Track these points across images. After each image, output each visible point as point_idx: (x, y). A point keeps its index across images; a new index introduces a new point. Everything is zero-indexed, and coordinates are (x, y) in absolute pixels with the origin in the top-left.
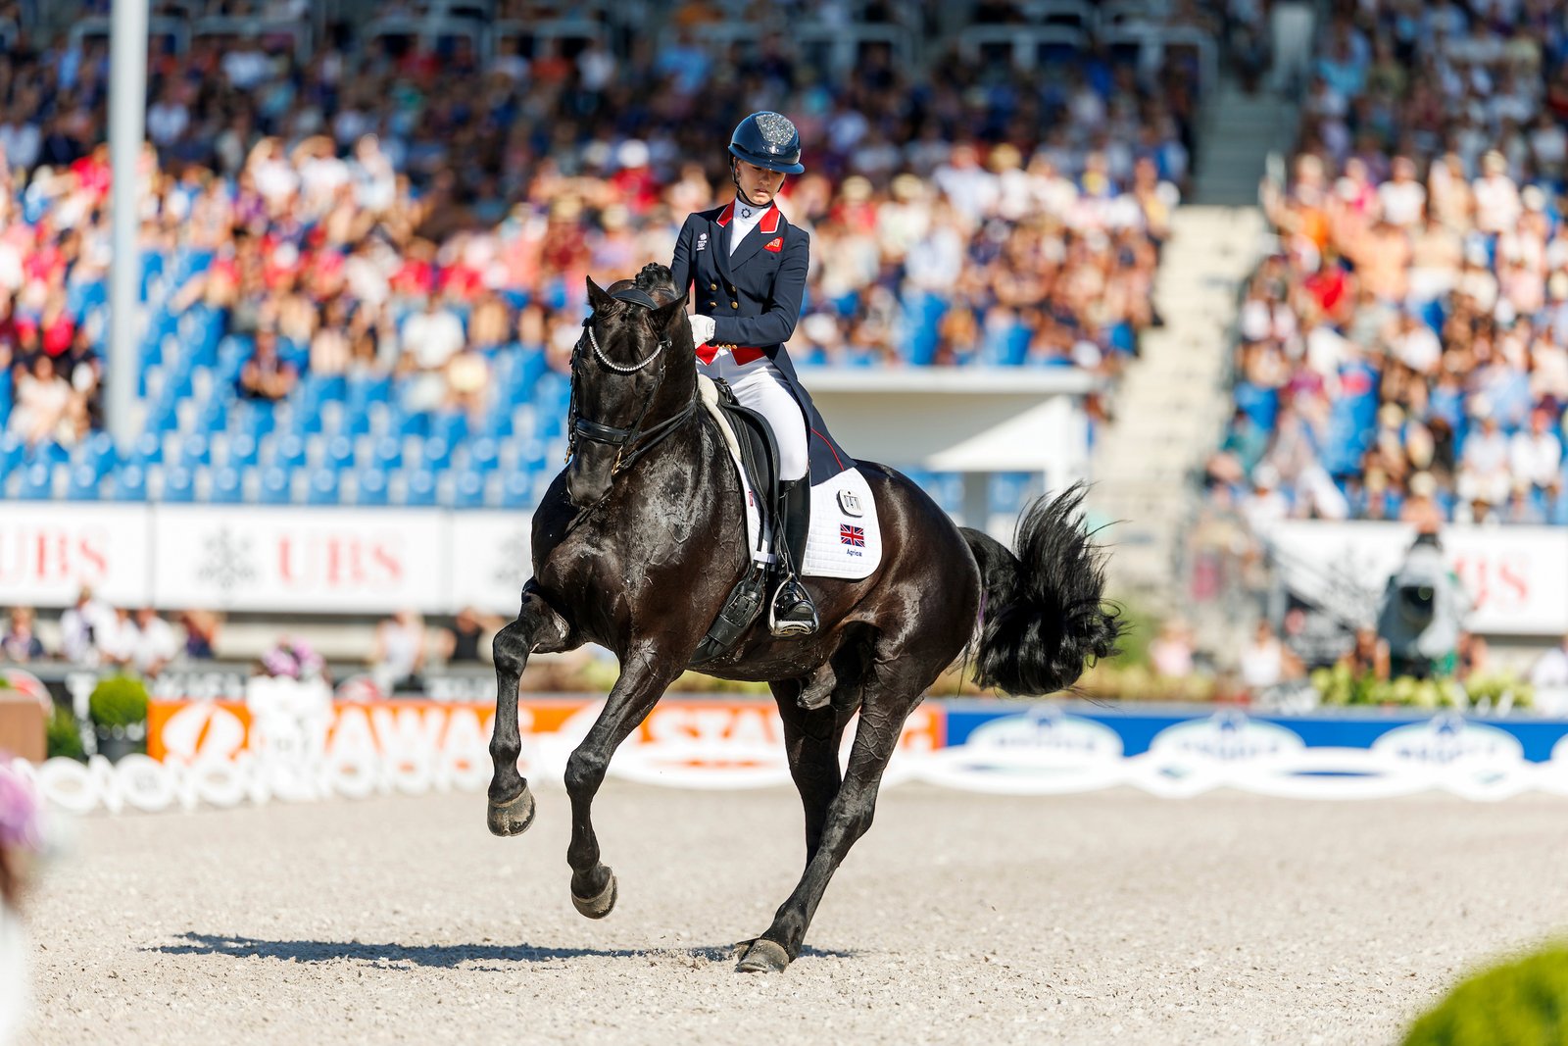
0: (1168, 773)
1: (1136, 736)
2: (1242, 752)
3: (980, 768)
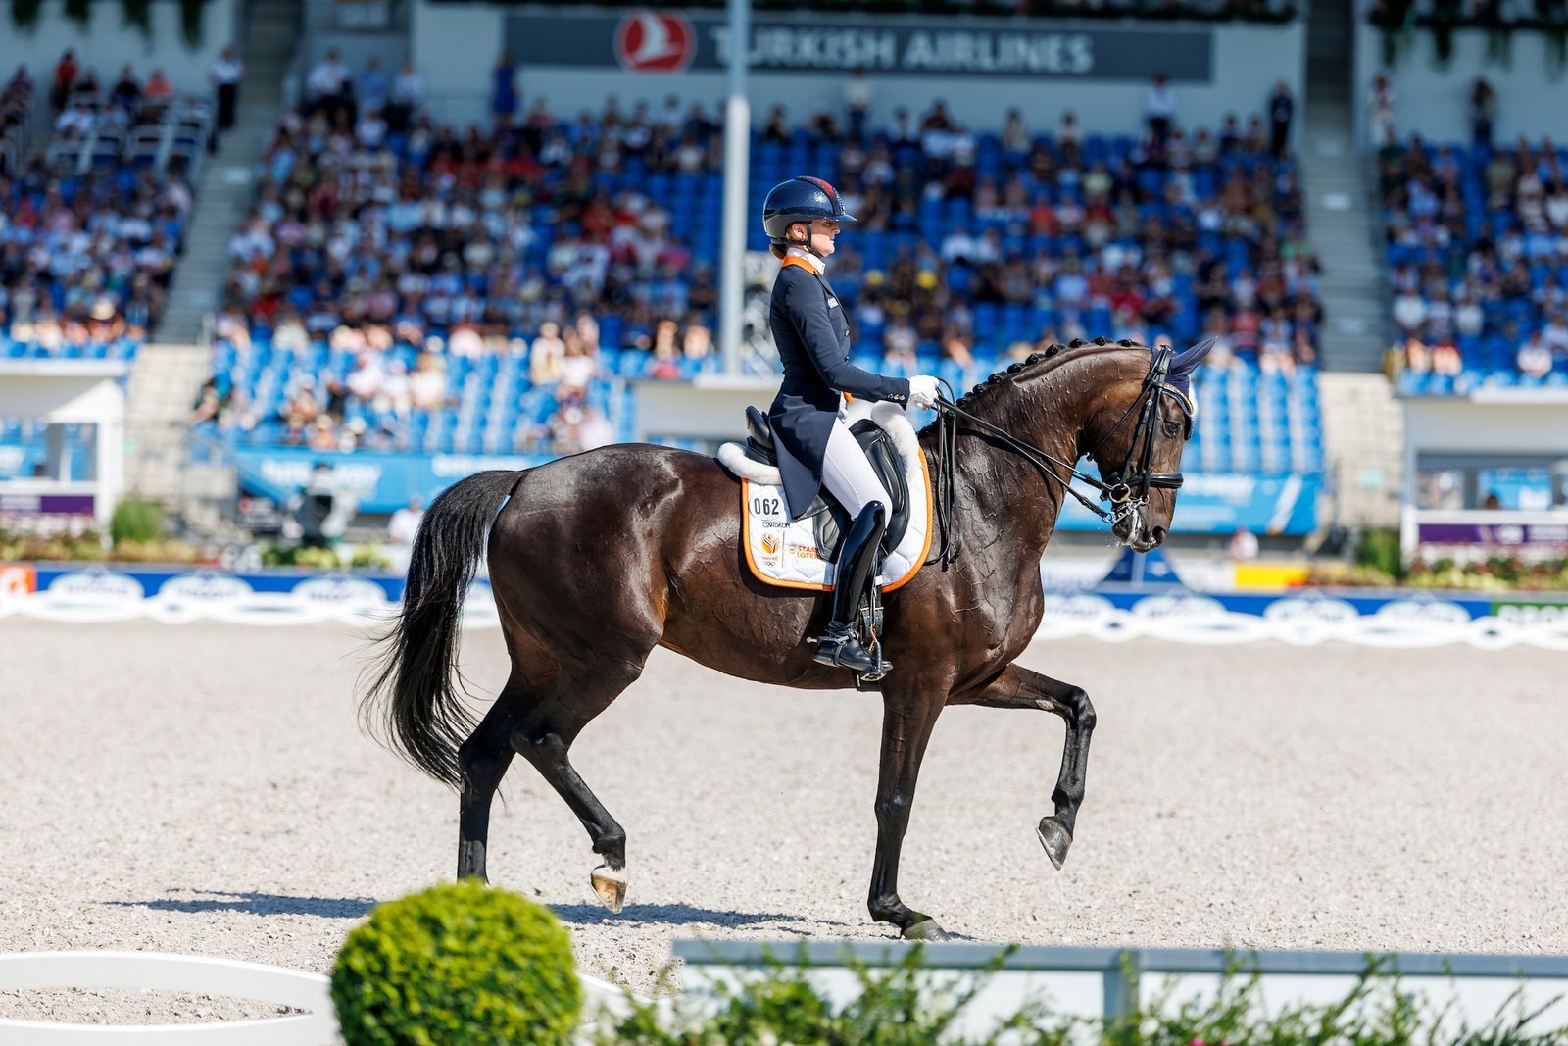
0: (173, 608)
1: (151, 585)
2: (215, 595)
3: (61, 606)
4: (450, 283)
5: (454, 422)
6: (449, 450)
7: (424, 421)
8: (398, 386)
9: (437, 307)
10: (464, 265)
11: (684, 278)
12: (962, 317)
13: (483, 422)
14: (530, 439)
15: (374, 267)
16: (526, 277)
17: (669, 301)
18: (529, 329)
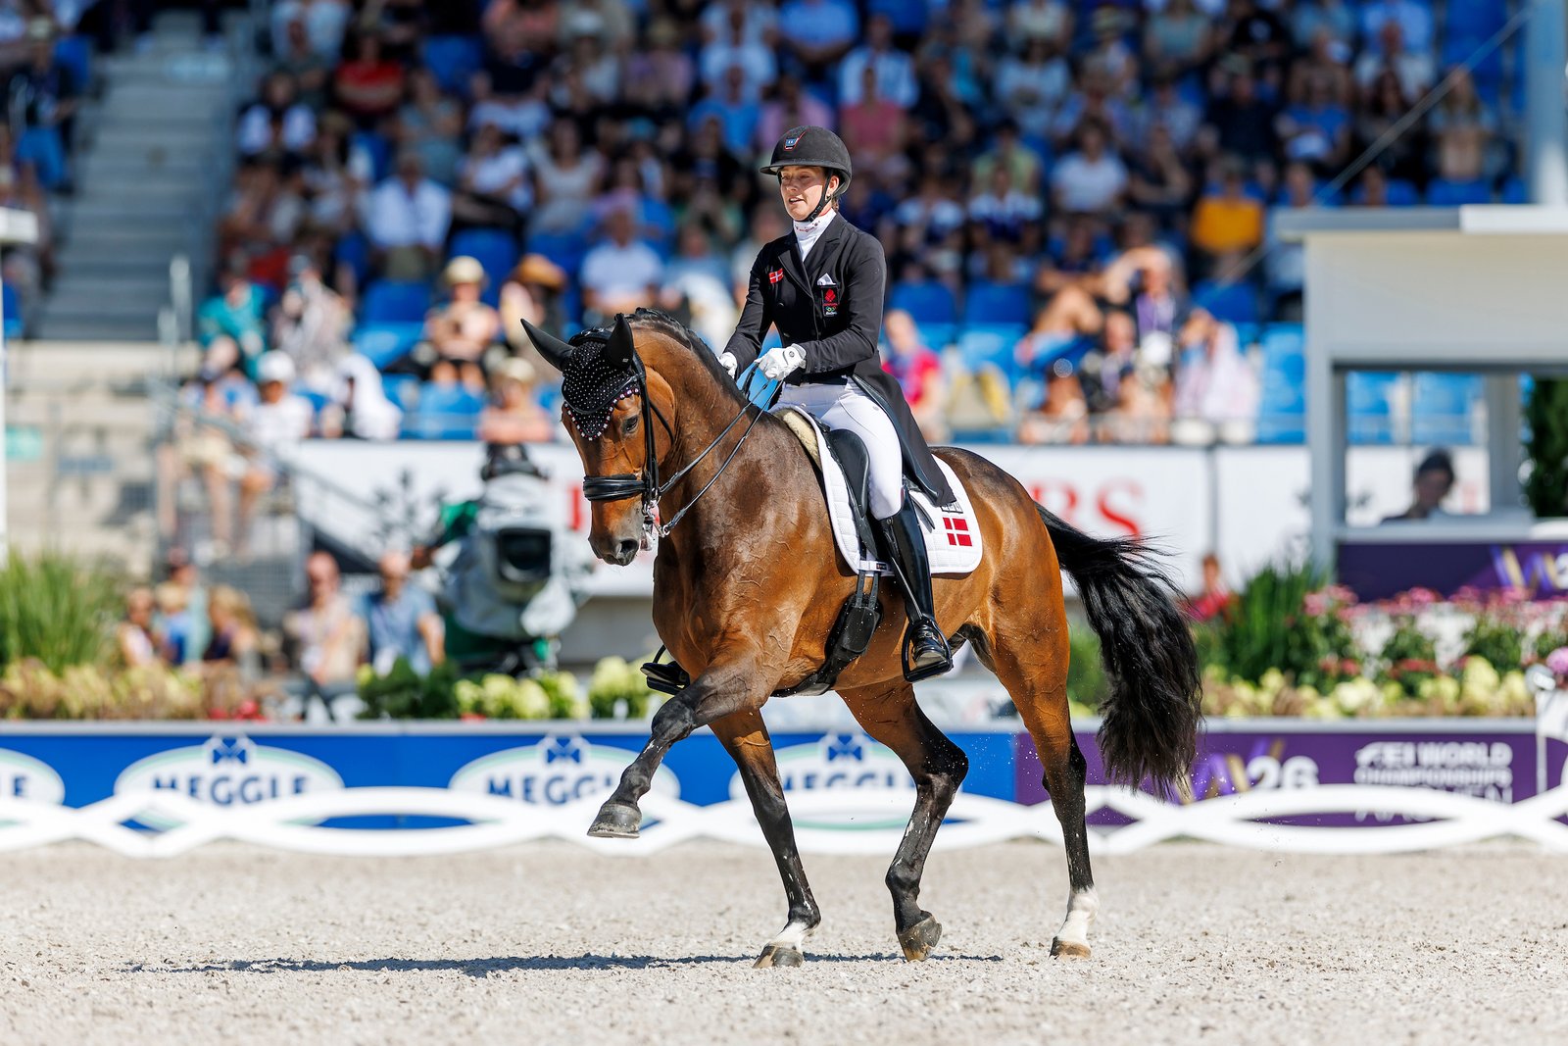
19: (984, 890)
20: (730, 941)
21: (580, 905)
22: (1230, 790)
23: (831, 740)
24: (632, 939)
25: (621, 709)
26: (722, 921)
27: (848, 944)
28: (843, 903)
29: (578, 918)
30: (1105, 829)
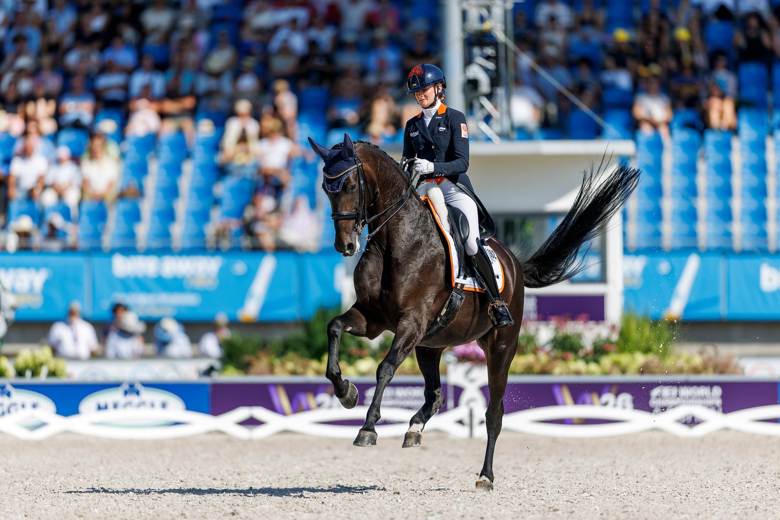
4: (124, 56)
5: (135, 216)
6: (129, 250)
7: (100, 215)
8: (66, 174)
9: (109, 81)
10: (142, 32)
11: (394, 42)
12: (725, 77)
13: (168, 215)
14: (220, 235)
15: (35, 38)
16: (213, 45)
17: (382, 68)
18: (220, 104)
19: (196, 455)
20: (79, 478)
21: (10, 462)
22: (308, 409)
23: (126, 387)
24: (34, 477)
25: (28, 374)
26: (76, 469)
27: (133, 479)
28: (131, 461)
29: (10, 467)
30: (250, 426)
